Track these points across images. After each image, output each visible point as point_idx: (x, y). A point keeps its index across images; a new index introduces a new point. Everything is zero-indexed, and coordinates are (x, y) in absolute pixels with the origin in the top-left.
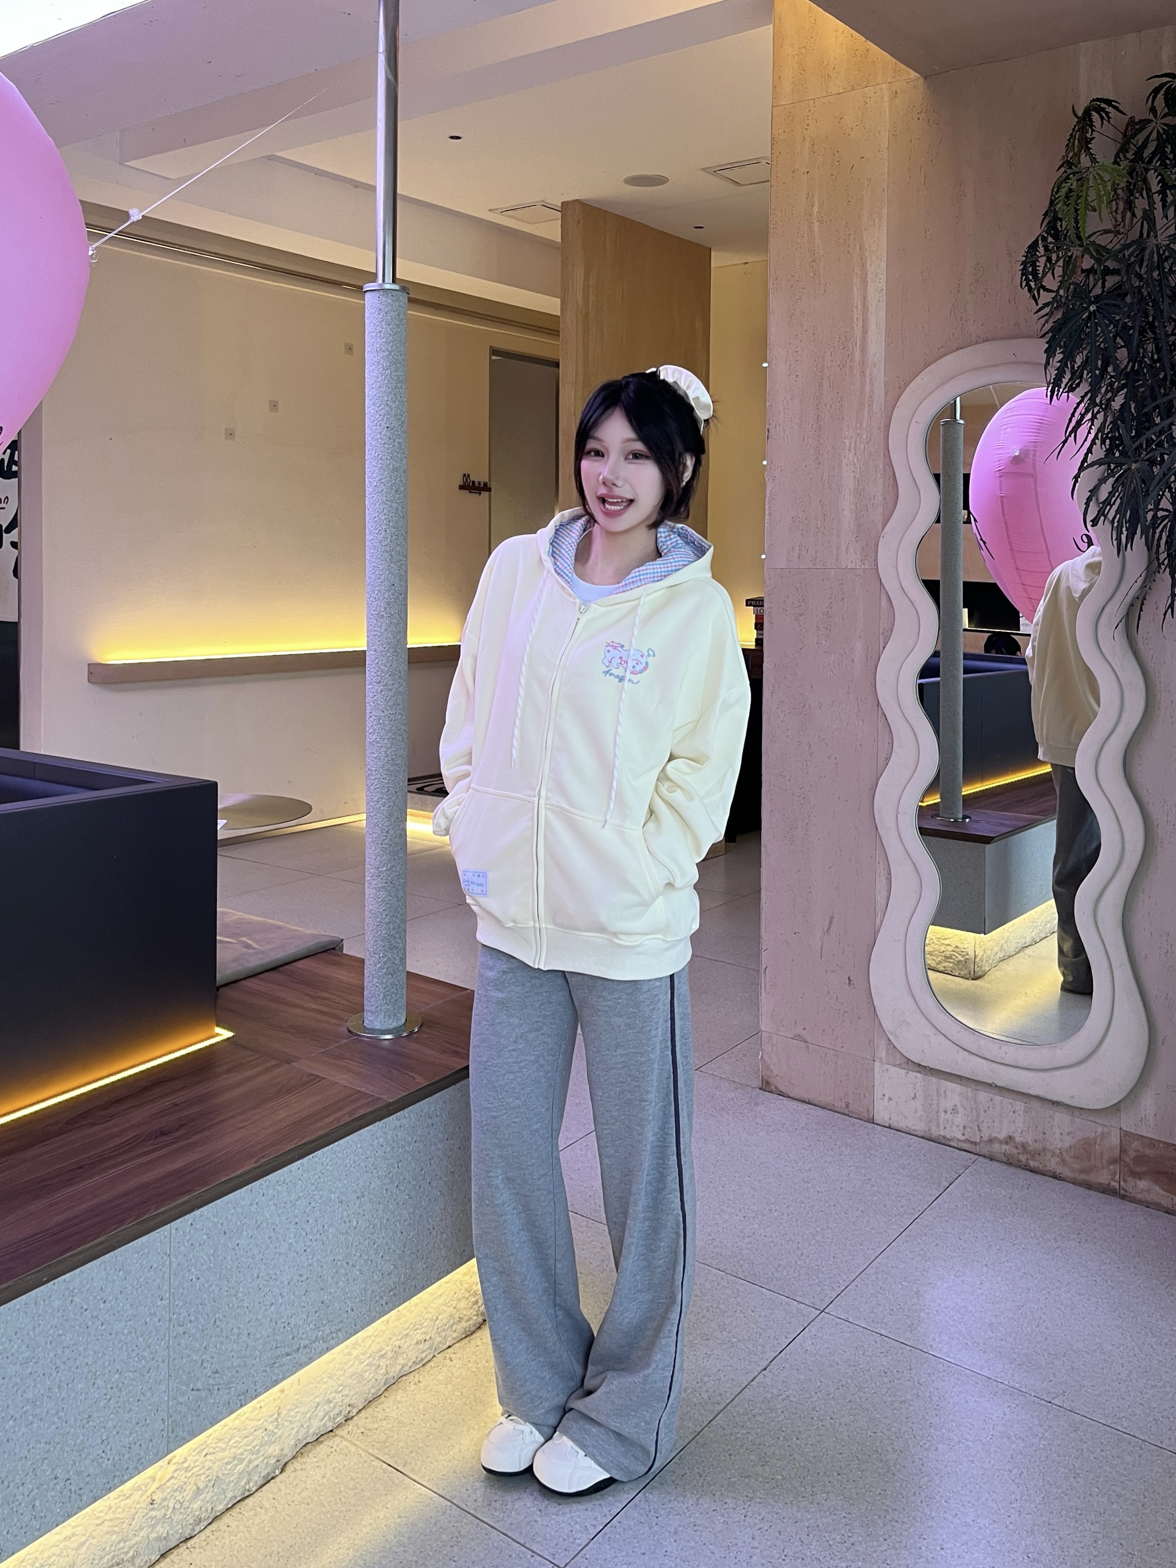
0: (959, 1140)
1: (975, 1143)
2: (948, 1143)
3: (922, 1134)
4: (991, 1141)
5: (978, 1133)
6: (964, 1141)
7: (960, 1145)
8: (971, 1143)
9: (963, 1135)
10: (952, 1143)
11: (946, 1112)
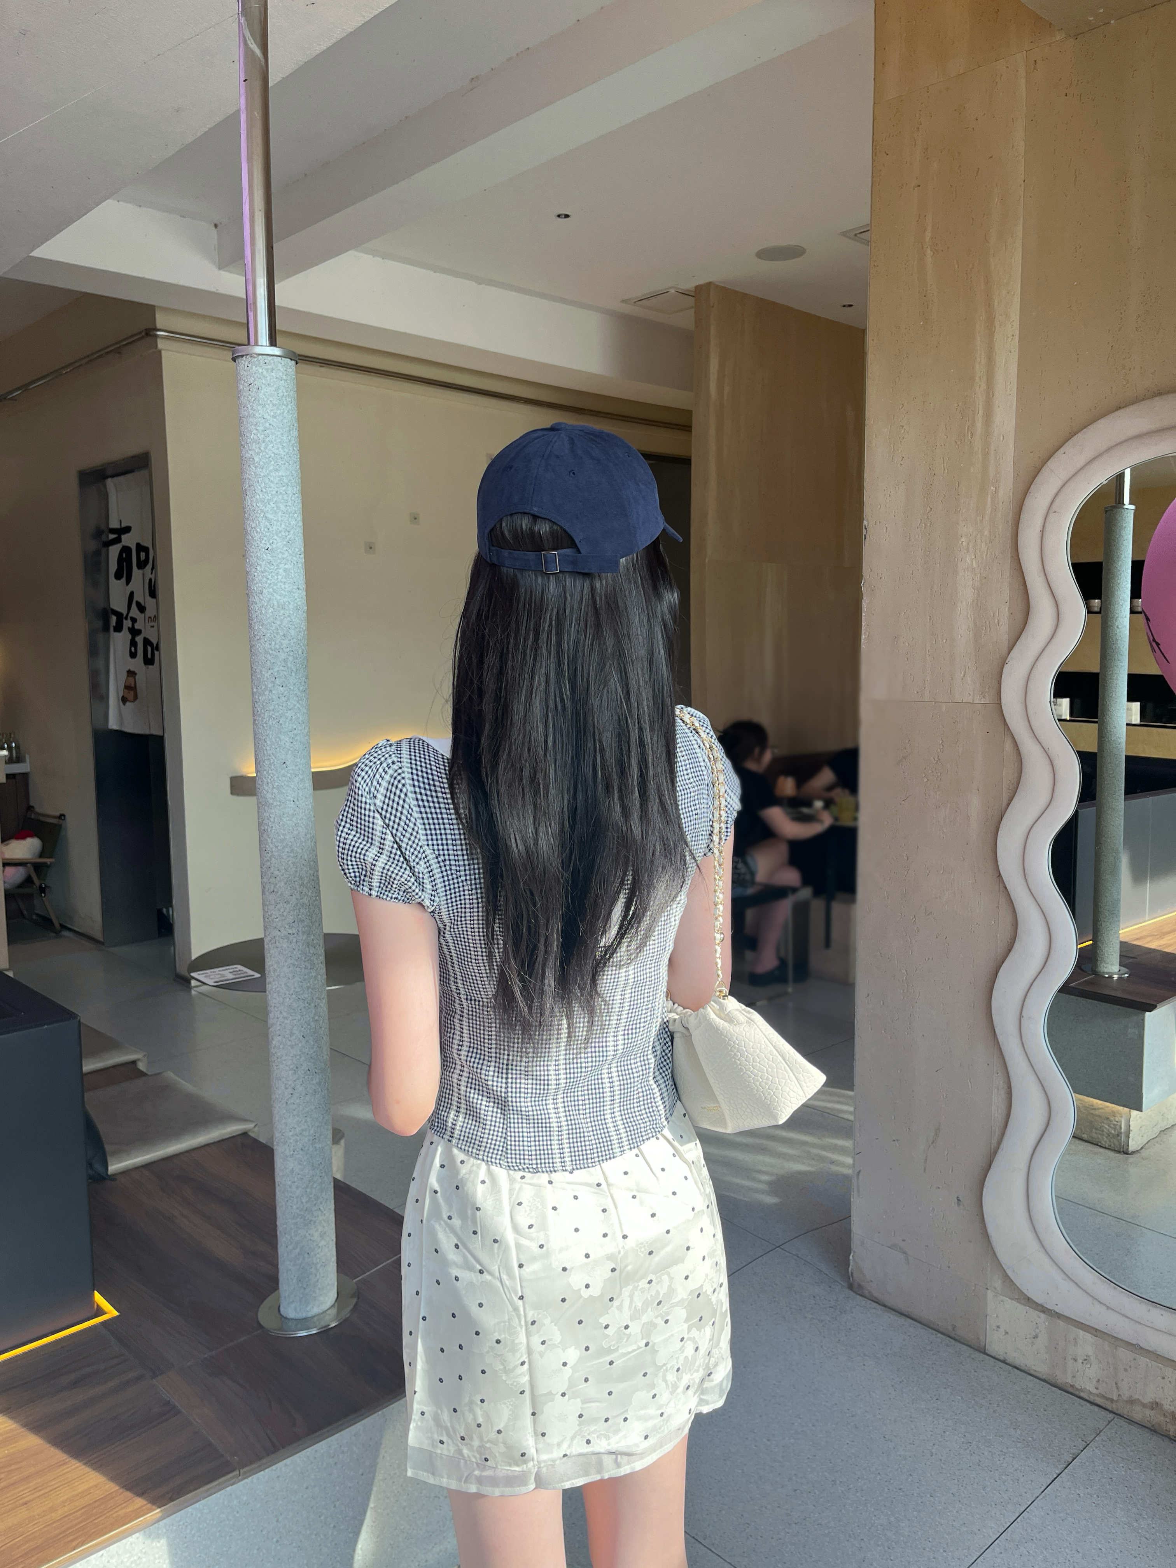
0: (1091, 1393)
1: (1112, 1400)
2: (1077, 1393)
3: (1044, 1377)
4: (1132, 1402)
5: (1116, 1390)
6: (1097, 1395)
7: (1092, 1398)
8: (1107, 1399)
9: (1097, 1388)
10: (1082, 1394)
11: (1076, 1360)
